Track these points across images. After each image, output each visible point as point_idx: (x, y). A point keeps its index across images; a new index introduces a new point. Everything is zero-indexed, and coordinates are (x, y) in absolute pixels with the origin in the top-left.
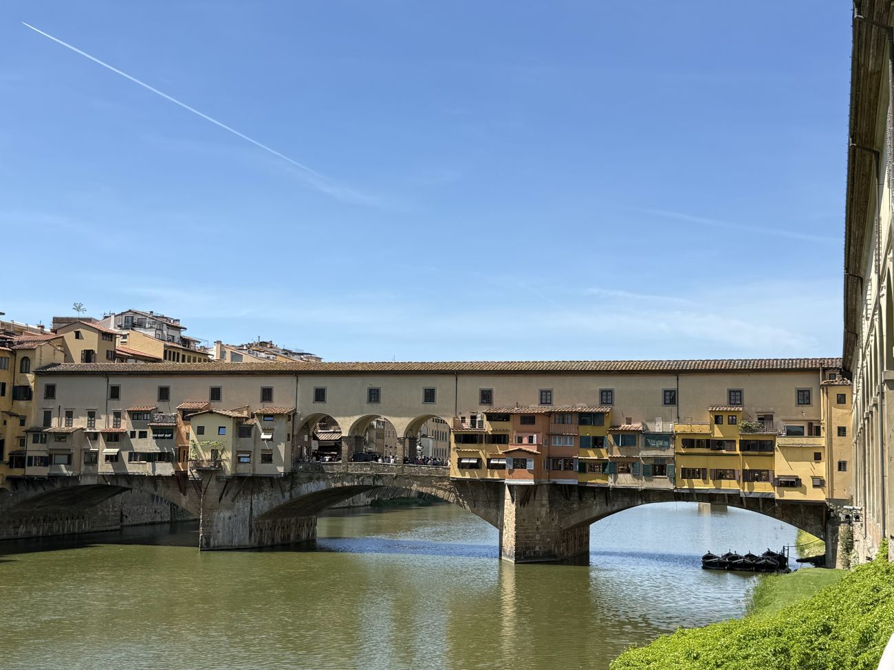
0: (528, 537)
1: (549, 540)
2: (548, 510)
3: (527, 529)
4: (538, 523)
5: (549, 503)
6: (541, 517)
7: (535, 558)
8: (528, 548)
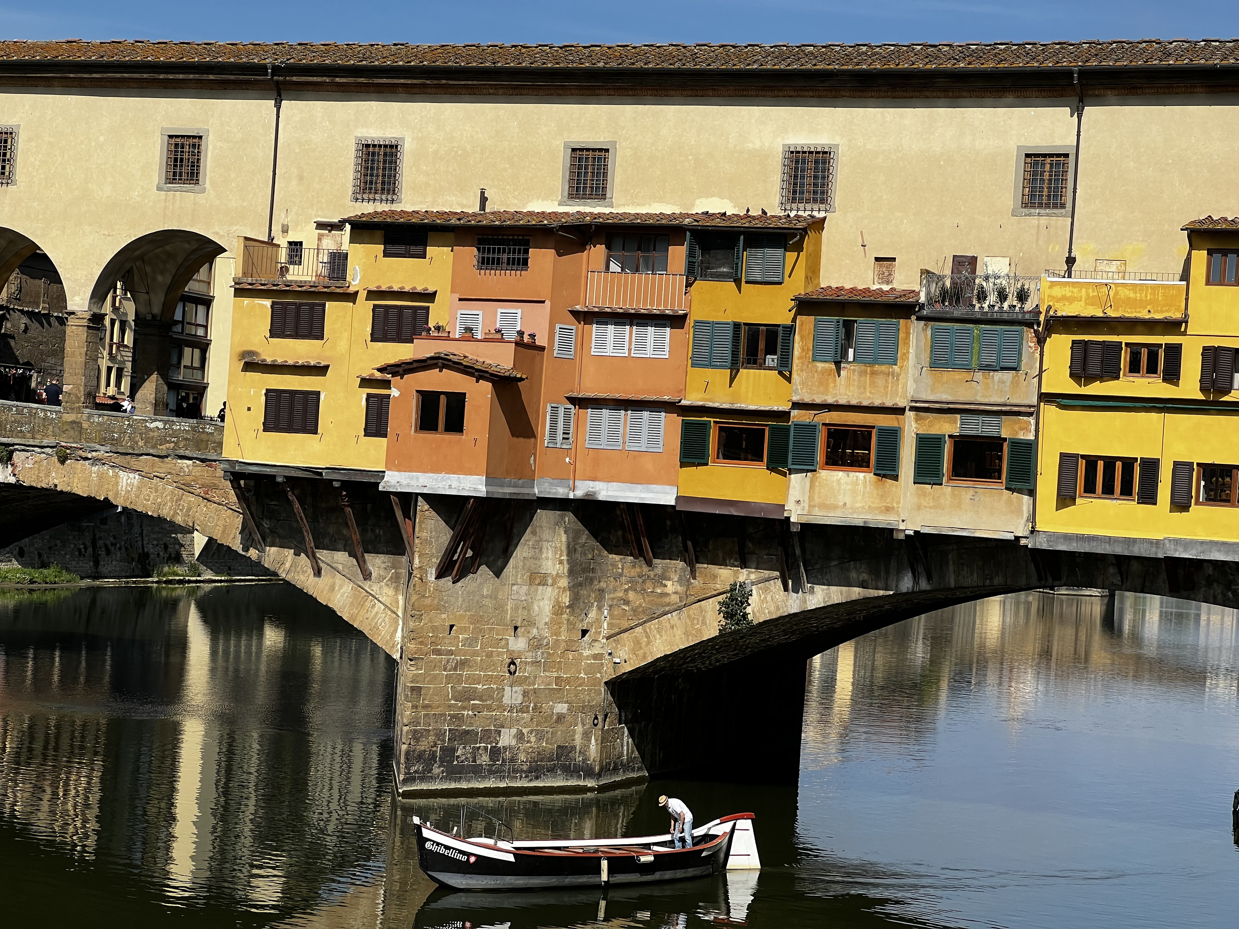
0: (466, 696)
1: (561, 708)
2: (566, 600)
3: (463, 664)
4: (518, 644)
5: (571, 572)
6: (530, 623)
7: (493, 772)
8: (466, 736)
